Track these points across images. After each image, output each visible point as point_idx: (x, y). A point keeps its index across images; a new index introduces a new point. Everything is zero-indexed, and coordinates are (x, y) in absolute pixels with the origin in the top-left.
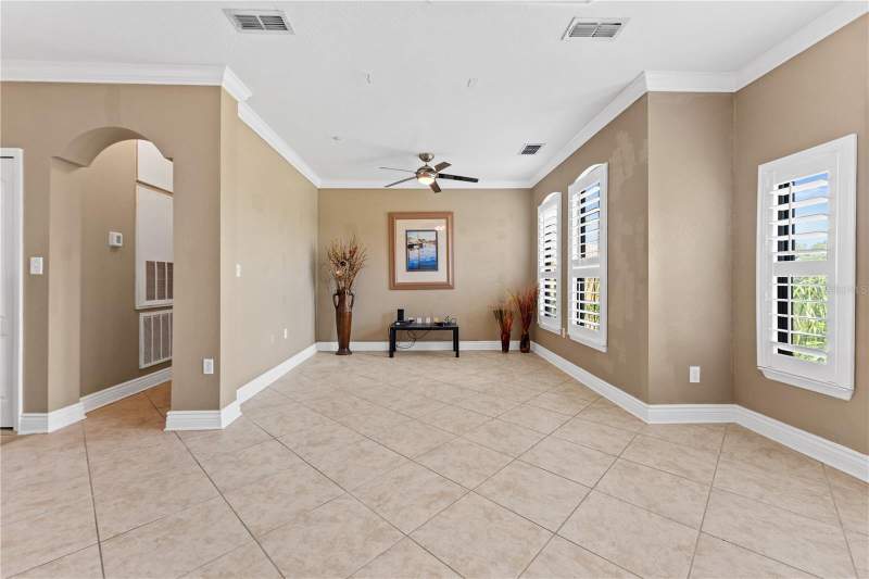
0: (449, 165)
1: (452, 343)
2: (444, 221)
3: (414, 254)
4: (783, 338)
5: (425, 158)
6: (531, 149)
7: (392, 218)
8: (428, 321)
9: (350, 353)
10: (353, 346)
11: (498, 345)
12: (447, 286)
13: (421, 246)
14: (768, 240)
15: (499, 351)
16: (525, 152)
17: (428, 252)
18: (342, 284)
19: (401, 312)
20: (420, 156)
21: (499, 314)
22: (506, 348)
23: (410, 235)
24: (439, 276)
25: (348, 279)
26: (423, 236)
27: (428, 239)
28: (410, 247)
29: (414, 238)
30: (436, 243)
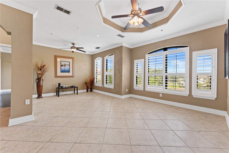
0: (83, 48)
1: (74, 91)
2: (72, 60)
3: (63, 68)
4: (137, 84)
5: (73, 44)
6: (98, 48)
7: (56, 57)
8: (67, 86)
9: (42, 97)
10: (43, 95)
11: (86, 90)
12: (72, 77)
13: (65, 66)
14: (135, 71)
15: (86, 92)
16: (96, 48)
17: (67, 68)
18: (40, 76)
19: (59, 84)
20: (72, 43)
21: (86, 83)
22: (87, 91)
23: (62, 62)
24: (70, 74)
25: (42, 74)
26: (66, 63)
27: (67, 64)
28: (62, 66)
29: (63, 63)
30: (69, 65)
